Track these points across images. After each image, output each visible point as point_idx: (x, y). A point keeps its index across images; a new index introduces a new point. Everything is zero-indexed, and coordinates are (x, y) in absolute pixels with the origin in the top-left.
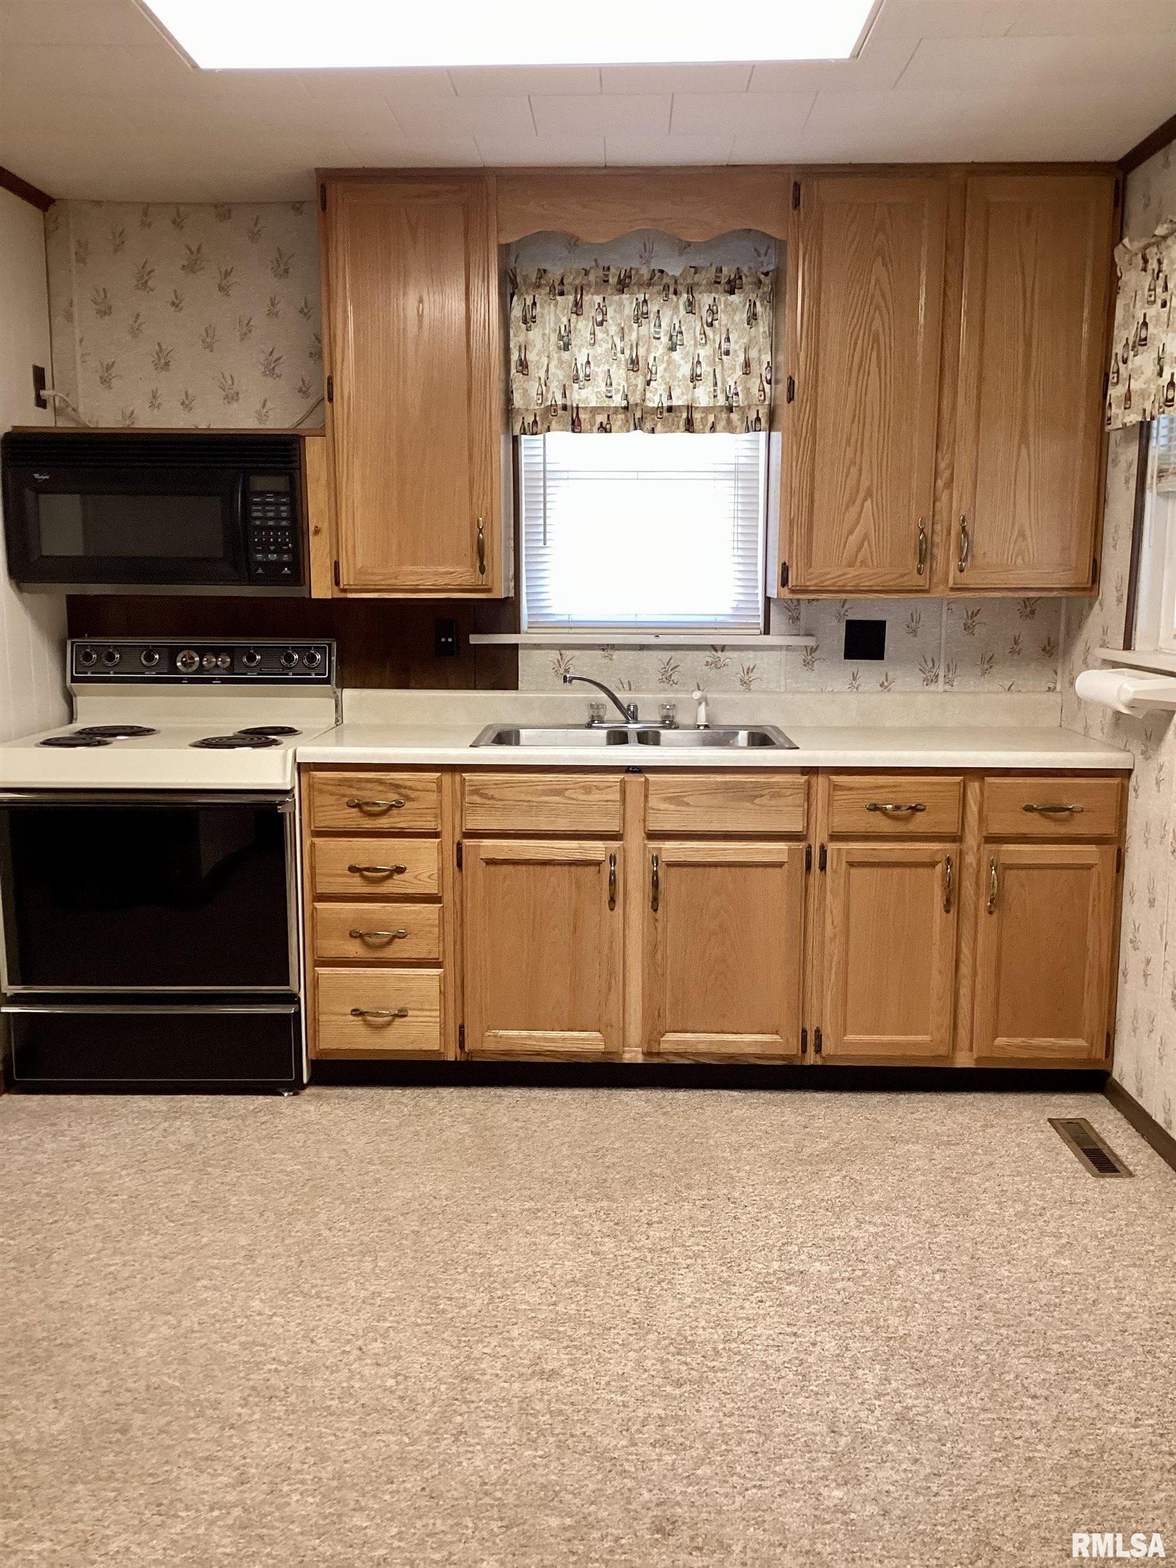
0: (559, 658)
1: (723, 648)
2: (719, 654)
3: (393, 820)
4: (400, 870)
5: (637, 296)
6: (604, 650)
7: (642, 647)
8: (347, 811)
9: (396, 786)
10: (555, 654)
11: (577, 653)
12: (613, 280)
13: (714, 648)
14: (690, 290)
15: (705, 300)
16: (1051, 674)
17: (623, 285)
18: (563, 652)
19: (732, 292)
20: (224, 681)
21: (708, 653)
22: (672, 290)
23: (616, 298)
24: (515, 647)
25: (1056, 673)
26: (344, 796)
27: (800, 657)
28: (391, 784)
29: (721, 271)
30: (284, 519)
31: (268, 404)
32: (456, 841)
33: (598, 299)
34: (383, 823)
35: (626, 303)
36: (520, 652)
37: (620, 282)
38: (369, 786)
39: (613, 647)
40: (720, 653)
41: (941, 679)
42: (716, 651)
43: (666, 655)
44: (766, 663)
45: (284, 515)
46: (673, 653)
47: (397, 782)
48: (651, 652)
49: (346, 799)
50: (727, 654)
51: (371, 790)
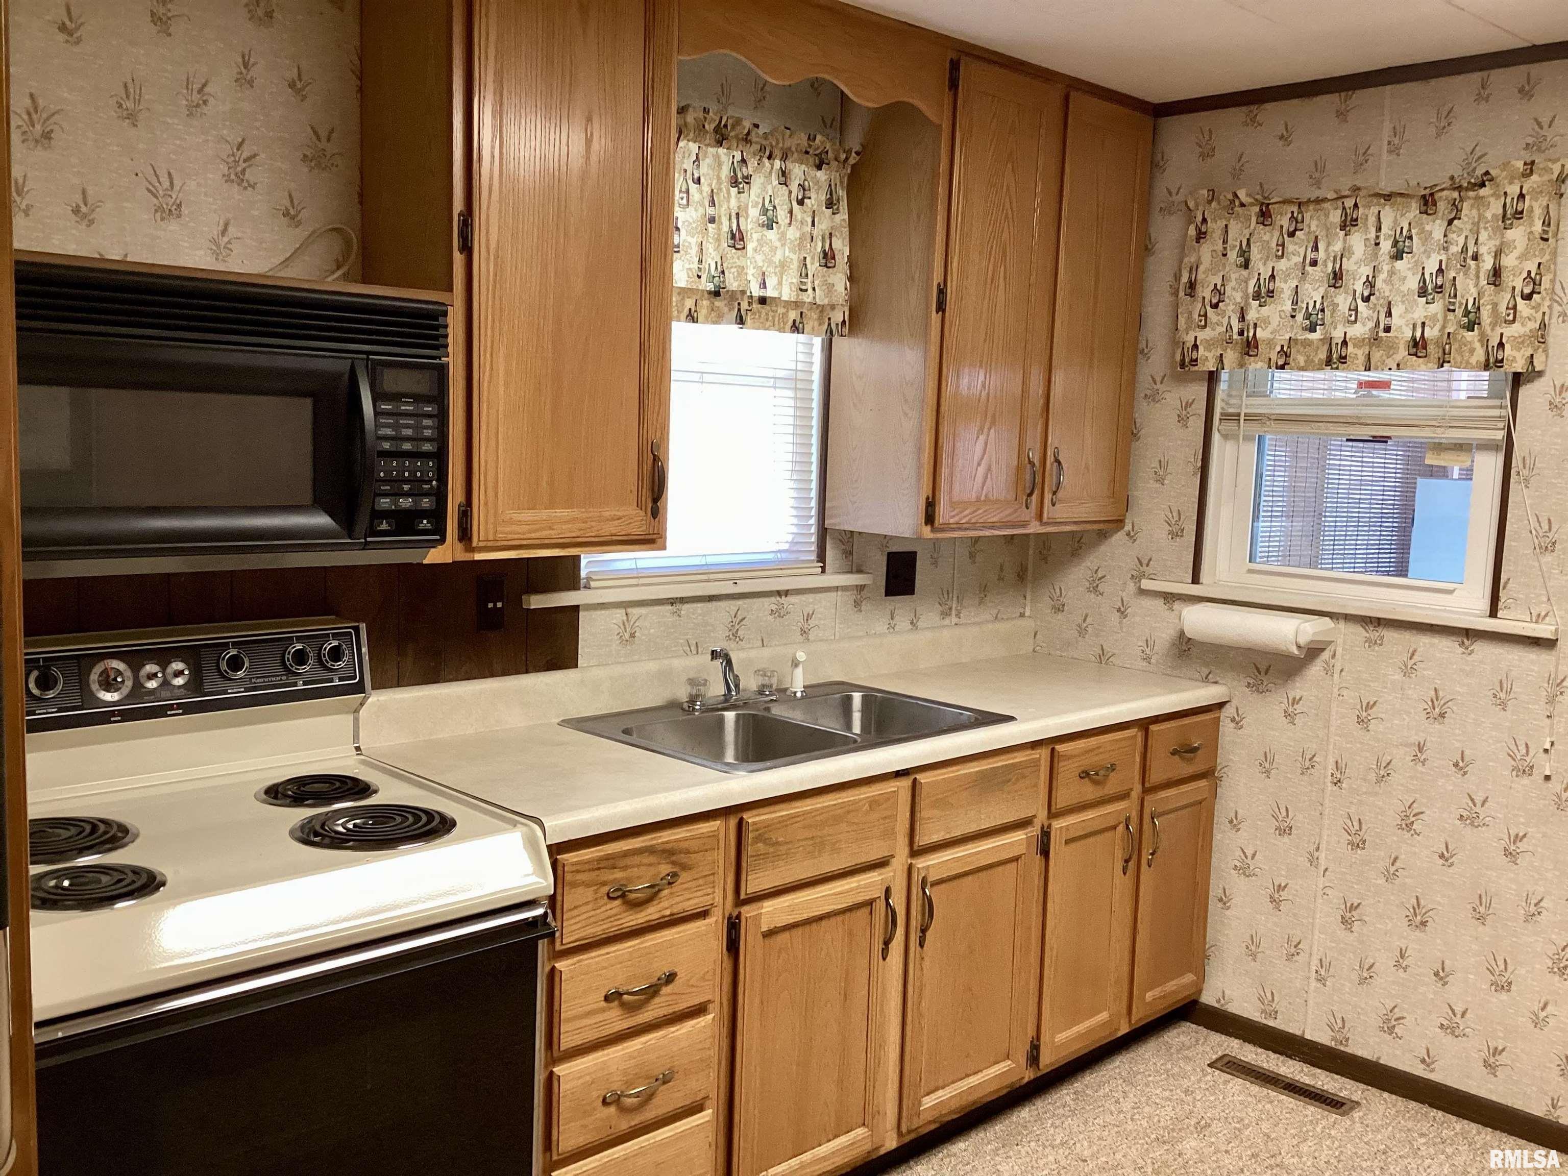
0: (625, 618)
1: (787, 593)
2: (783, 600)
3: (665, 904)
4: (670, 978)
5: (735, 153)
6: (672, 604)
7: (711, 598)
8: (609, 907)
9: (668, 853)
10: (619, 614)
11: (643, 611)
12: (710, 127)
13: (779, 593)
14: (784, 158)
15: (797, 171)
16: (1022, 601)
17: (721, 137)
18: (629, 610)
19: (819, 167)
20: (188, 709)
21: (773, 599)
22: (767, 153)
23: (712, 150)
24: (576, 609)
25: (1025, 597)
26: (604, 884)
27: (850, 597)
28: (664, 851)
29: (815, 139)
30: (428, 440)
31: (231, 229)
32: (727, 915)
33: (694, 147)
34: (651, 913)
35: (724, 158)
36: (581, 613)
37: (717, 130)
38: (637, 859)
39: (683, 600)
40: (783, 597)
41: (954, 612)
42: (780, 596)
43: (733, 605)
44: (823, 604)
45: (428, 433)
46: (740, 602)
47: (668, 846)
48: (719, 604)
49: (605, 889)
50: (792, 599)
51: (638, 866)
